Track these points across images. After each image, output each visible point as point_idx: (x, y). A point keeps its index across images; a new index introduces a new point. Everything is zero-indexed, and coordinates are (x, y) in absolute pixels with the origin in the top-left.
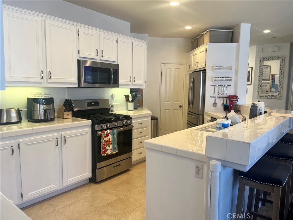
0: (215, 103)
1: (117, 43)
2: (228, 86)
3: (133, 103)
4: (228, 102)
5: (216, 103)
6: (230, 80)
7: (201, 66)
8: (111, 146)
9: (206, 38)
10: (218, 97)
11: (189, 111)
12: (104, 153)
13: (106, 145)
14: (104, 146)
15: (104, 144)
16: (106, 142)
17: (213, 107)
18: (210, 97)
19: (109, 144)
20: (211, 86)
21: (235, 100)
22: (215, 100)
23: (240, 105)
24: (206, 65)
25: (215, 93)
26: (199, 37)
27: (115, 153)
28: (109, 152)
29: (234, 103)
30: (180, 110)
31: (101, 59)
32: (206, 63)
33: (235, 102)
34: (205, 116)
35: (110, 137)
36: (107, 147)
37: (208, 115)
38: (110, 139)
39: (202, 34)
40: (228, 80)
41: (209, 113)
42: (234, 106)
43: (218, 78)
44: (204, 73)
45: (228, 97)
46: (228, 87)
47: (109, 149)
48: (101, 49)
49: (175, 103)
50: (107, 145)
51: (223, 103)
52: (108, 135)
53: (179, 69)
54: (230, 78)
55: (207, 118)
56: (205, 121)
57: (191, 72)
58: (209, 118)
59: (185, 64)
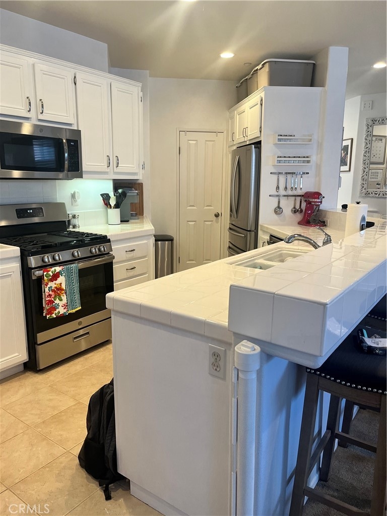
0: (279, 207)
1: (75, 84)
2: (304, 173)
3: (118, 210)
4: (304, 205)
5: (281, 208)
6: (308, 162)
7: (252, 134)
8: (64, 298)
9: (263, 78)
10: (285, 196)
12: (50, 312)
13: (53, 296)
14: (48, 299)
15: (50, 295)
16: (53, 291)
17: (275, 216)
18: (270, 196)
19: (59, 295)
20: (271, 173)
21: (316, 200)
22: (279, 202)
23: (326, 211)
24: (261, 132)
25: (278, 188)
26: (250, 76)
27: (74, 311)
28: (61, 311)
29: (315, 207)
31: (39, 118)
32: (261, 127)
33: (316, 205)
34: (260, 233)
35: (62, 280)
36: (57, 301)
37: (264, 232)
38: (61, 283)
39: (255, 71)
40: (304, 162)
41: (267, 228)
42: (315, 214)
43: (285, 157)
44: (257, 149)
45: (303, 196)
46: (303, 176)
47: (61, 303)
48: (38, 97)
49: (207, 208)
50: (55, 296)
51: (294, 208)
52: (56, 276)
53: (214, 141)
54: (308, 157)
55: (263, 237)
56: (260, 243)
57: (235, 148)
58: (267, 238)
59: (225, 132)
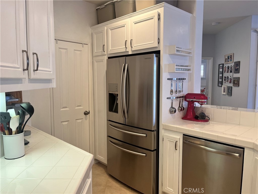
0: (172, 107)
7: (141, 45)
11: (110, 121)
17: (170, 115)
22: (172, 103)
24: (159, 43)
25: (172, 91)
30: (86, 119)
34: (163, 132)
44: (157, 58)
49: (78, 108)
51: (180, 107)
53: (81, 51)
54: (188, 66)
56: (165, 140)
58: (179, 137)
